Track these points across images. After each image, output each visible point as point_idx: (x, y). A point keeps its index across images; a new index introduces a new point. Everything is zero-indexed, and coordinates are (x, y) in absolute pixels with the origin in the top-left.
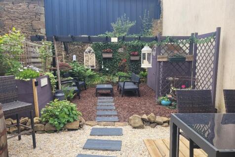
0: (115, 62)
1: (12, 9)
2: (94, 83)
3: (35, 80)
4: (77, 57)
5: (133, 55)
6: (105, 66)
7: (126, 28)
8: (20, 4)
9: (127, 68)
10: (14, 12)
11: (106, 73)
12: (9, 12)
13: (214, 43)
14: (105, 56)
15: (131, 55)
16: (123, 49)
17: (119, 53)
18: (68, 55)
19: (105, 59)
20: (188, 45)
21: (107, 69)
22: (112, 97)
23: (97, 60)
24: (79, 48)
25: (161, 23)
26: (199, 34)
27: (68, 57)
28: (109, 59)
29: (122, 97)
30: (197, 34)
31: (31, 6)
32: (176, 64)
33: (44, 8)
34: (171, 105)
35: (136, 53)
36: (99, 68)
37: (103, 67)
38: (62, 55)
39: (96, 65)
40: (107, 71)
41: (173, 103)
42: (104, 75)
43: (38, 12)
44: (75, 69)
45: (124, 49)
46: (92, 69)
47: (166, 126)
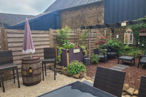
1: (89, 12)
3: (68, 50)
4: (119, 36)
6: (141, 43)
8: (93, 9)
10: (90, 14)
12: (88, 14)
18: (113, 35)
19: (141, 37)
21: (143, 45)
23: (135, 38)
24: (121, 30)
27: (114, 36)
31: (98, 9)
33: (104, 8)
36: (136, 44)
37: (139, 43)
38: (110, 35)
39: (134, 42)
40: (143, 47)
43: (101, 11)
46: (129, 45)
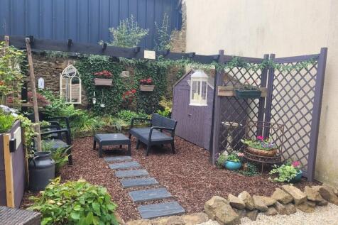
0: (116, 94)
2: (82, 130)
3: (10, 138)
4: (45, 83)
5: (145, 83)
6: (98, 100)
7: (134, 39)
9: (134, 104)
11: (99, 112)
13: (314, 72)
14: (99, 82)
15: (141, 83)
16: (128, 72)
17: (122, 78)
19: (99, 88)
20: (259, 72)
21: (103, 106)
22: (129, 158)
23: (85, 89)
24: (49, 65)
25: (184, 36)
26: (276, 57)
28: (107, 87)
29: (147, 155)
30: (273, 56)
32: (243, 101)
34: (241, 168)
35: (150, 80)
36: (86, 103)
37: (94, 102)
39: (82, 98)
40: (102, 109)
41: (246, 166)
42: (95, 115)
44: (50, 106)
45: (130, 72)
46: (75, 105)
47: (274, 214)
